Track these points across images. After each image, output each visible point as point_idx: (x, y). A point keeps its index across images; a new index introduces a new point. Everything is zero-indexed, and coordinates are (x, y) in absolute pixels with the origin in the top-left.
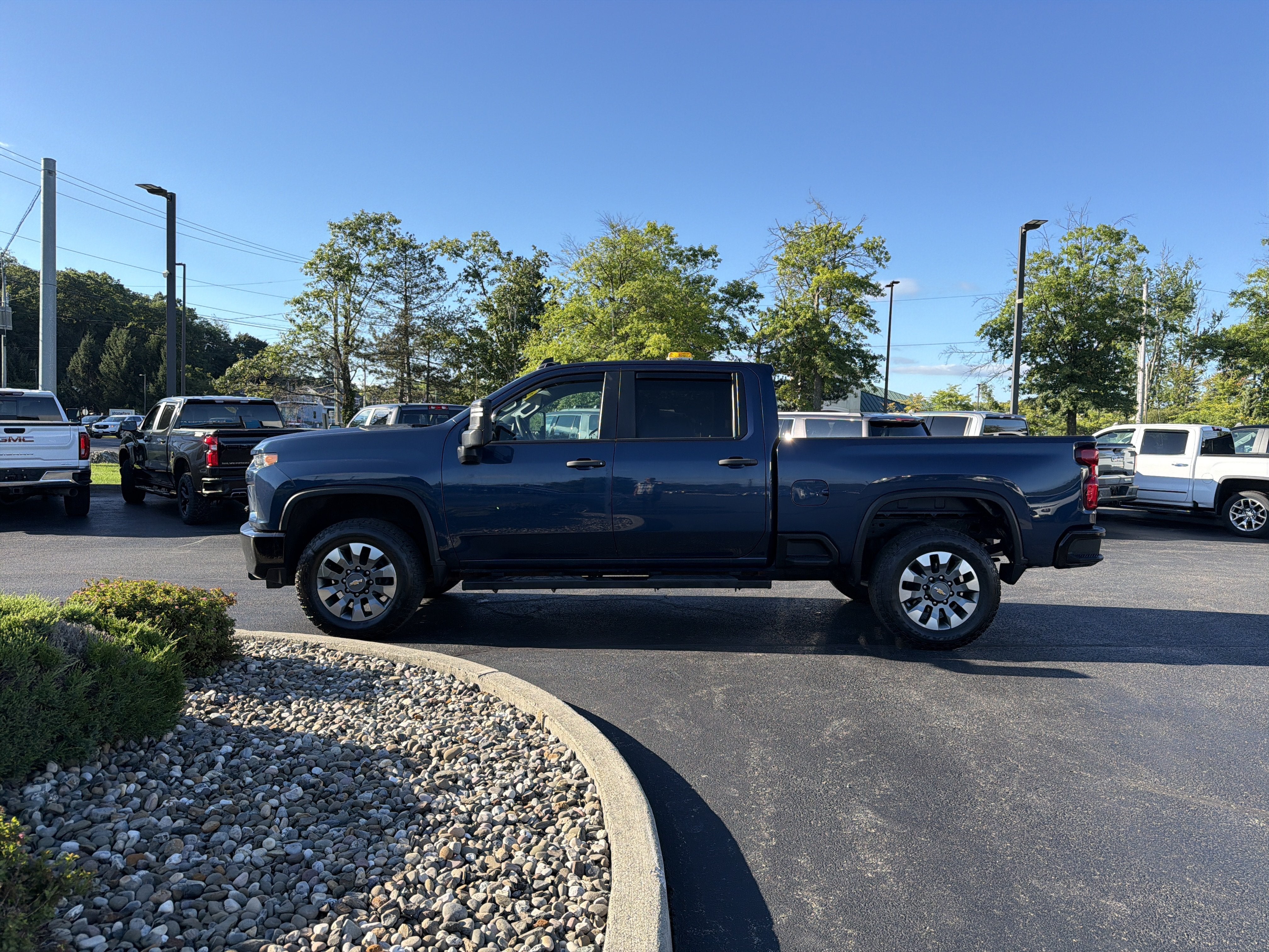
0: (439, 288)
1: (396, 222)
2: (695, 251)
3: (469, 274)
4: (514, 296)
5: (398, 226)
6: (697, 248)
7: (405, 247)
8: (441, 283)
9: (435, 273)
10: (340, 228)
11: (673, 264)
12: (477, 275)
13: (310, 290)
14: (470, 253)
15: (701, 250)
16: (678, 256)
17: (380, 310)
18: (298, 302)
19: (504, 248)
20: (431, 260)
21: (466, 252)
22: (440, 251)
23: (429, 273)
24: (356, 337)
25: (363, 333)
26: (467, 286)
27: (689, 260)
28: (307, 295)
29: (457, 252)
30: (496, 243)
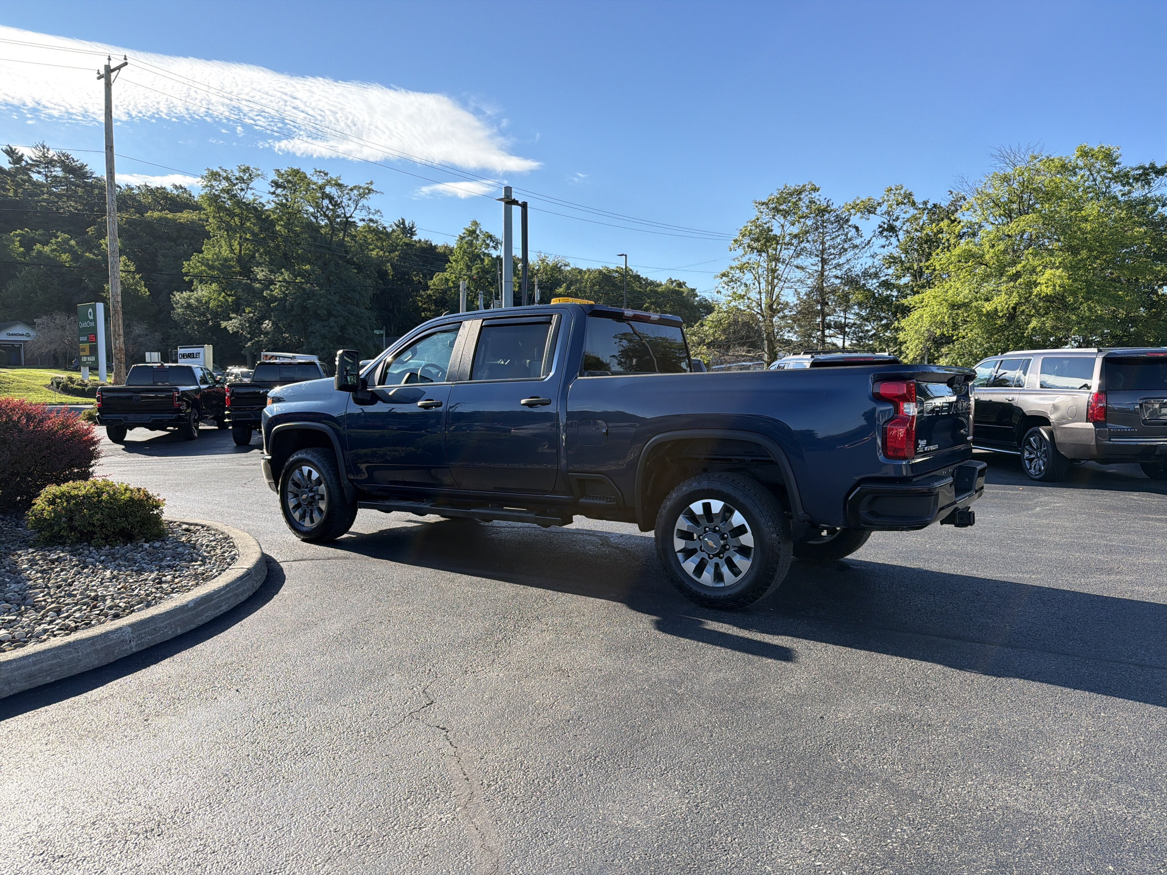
0: (856, 247)
1: (815, 190)
2: (1144, 169)
3: (884, 230)
4: (920, 245)
5: (817, 193)
6: (1147, 166)
7: (822, 211)
8: (857, 242)
9: (852, 232)
10: (763, 204)
11: (1117, 189)
12: (892, 229)
13: (736, 264)
14: (884, 208)
15: (1153, 167)
16: (1123, 178)
17: (799, 274)
18: (724, 275)
19: (918, 199)
20: (848, 221)
21: (879, 208)
22: (852, 211)
23: (847, 233)
24: (782, 301)
25: (789, 297)
26: (883, 241)
27: (1137, 180)
28: (731, 268)
29: (871, 210)
30: (910, 194)
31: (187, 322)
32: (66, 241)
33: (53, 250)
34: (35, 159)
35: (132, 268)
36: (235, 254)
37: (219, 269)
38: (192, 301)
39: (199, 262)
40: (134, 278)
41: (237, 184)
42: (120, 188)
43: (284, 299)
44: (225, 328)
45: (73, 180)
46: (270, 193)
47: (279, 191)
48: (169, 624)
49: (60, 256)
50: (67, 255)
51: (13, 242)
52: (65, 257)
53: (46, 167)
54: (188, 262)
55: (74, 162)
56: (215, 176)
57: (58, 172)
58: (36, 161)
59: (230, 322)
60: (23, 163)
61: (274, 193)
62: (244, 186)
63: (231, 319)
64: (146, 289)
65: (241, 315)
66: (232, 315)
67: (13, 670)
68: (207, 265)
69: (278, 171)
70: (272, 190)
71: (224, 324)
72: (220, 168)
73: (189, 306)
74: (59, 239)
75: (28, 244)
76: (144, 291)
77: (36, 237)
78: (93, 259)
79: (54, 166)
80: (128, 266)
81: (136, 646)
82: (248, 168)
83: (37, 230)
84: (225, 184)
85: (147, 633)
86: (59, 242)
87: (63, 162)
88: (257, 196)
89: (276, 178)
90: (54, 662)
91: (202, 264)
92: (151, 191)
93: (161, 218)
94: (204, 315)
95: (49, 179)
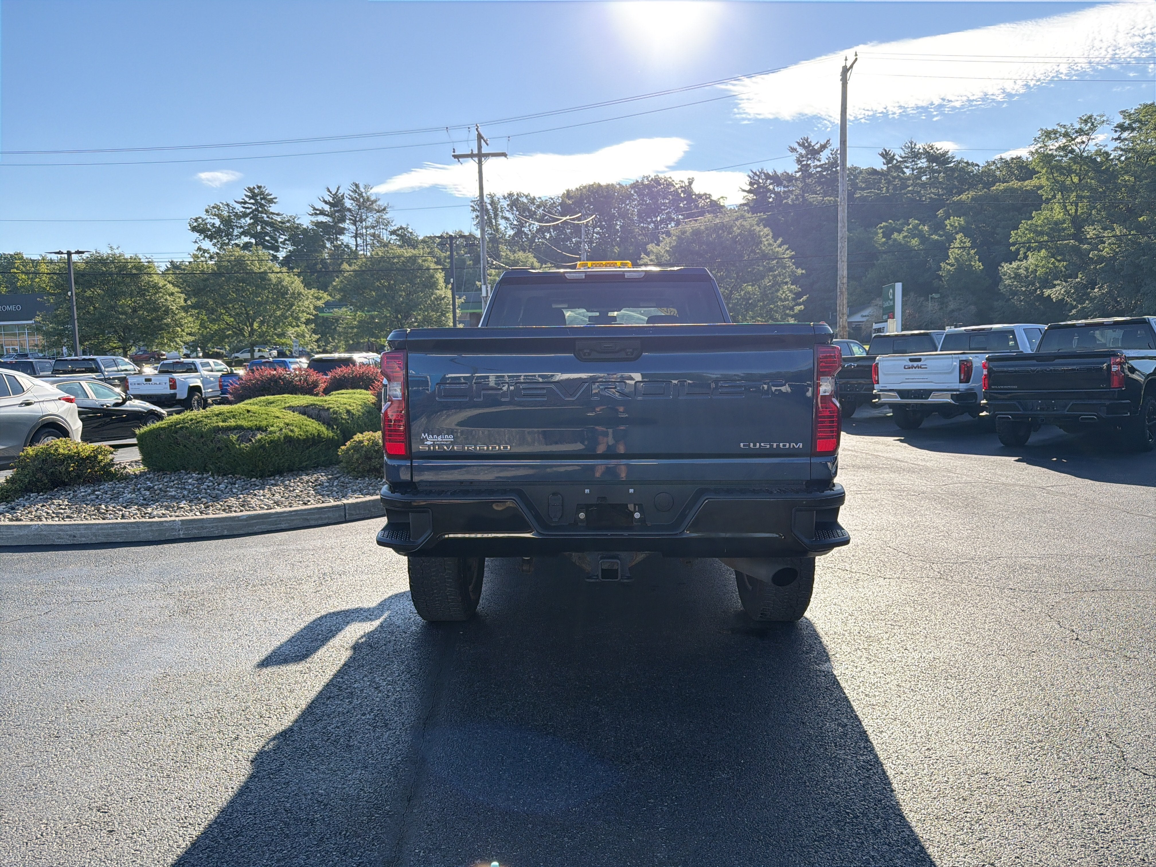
31: (1015, 293)
32: (916, 227)
33: (904, 237)
34: (903, 155)
35: (968, 244)
36: (1069, 215)
37: (1047, 234)
38: (1022, 271)
39: (1027, 229)
40: (968, 254)
41: (1077, 137)
42: (978, 166)
43: (1114, 258)
44: (1049, 296)
45: (937, 167)
46: (1113, 139)
47: (1125, 135)
48: (216, 526)
49: (910, 241)
50: (916, 239)
51: (877, 234)
52: (915, 242)
53: (913, 161)
54: (1016, 231)
55: (938, 150)
56: (1048, 135)
57: (923, 163)
58: (905, 157)
59: (1054, 289)
60: (895, 162)
61: (1119, 138)
62: (1085, 138)
63: (1054, 286)
64: (980, 264)
65: (1066, 282)
66: (1056, 282)
67: (98, 529)
68: (1035, 231)
69: (1124, 112)
70: (1116, 135)
71: (1047, 292)
72: (1058, 124)
73: (1017, 276)
74: (911, 226)
75: (887, 234)
76: (978, 265)
77: (897, 227)
78: (937, 240)
79: (919, 159)
80: (964, 243)
81: (183, 534)
82: (1090, 117)
83: (898, 221)
84: (1063, 141)
85: (195, 528)
86: (910, 229)
87: (928, 152)
88: (1101, 146)
89: (1122, 121)
90: (124, 530)
91: (1030, 231)
92: (1006, 163)
93: (1005, 190)
94: (1033, 284)
95: (915, 172)
